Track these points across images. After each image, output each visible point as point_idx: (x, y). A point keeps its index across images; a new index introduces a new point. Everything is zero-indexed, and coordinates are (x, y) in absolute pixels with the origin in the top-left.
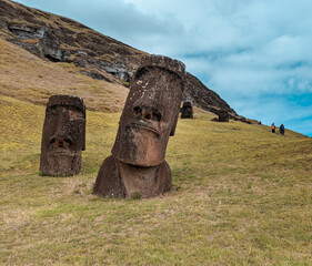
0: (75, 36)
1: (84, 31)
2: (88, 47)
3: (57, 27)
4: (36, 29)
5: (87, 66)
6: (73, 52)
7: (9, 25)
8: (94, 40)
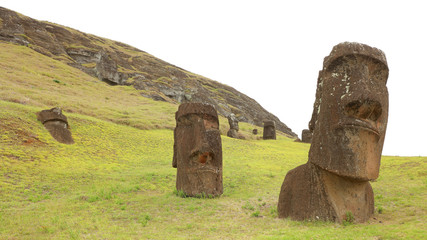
0: (130, 60)
1: (139, 54)
2: (144, 70)
3: (113, 51)
4: (93, 54)
5: (147, 88)
6: (130, 75)
7: (67, 50)
8: (150, 63)
